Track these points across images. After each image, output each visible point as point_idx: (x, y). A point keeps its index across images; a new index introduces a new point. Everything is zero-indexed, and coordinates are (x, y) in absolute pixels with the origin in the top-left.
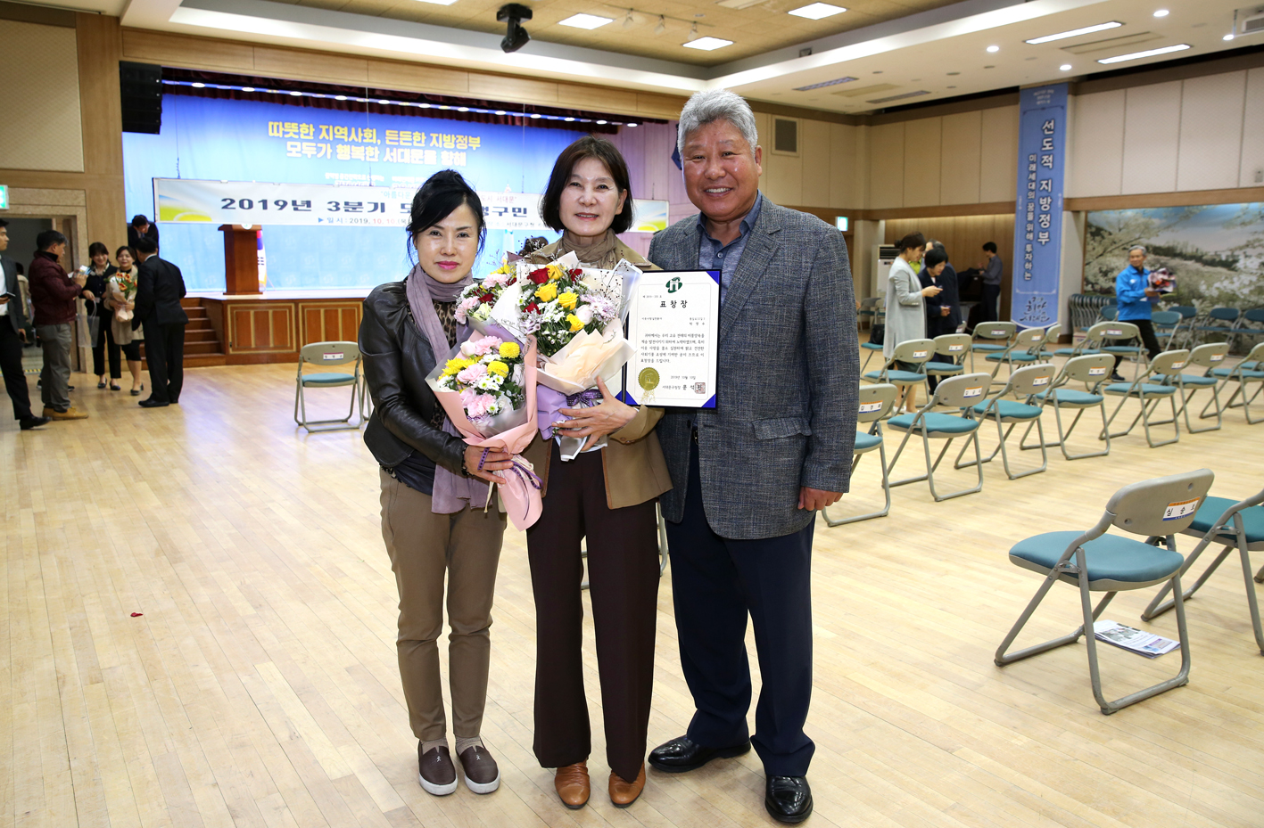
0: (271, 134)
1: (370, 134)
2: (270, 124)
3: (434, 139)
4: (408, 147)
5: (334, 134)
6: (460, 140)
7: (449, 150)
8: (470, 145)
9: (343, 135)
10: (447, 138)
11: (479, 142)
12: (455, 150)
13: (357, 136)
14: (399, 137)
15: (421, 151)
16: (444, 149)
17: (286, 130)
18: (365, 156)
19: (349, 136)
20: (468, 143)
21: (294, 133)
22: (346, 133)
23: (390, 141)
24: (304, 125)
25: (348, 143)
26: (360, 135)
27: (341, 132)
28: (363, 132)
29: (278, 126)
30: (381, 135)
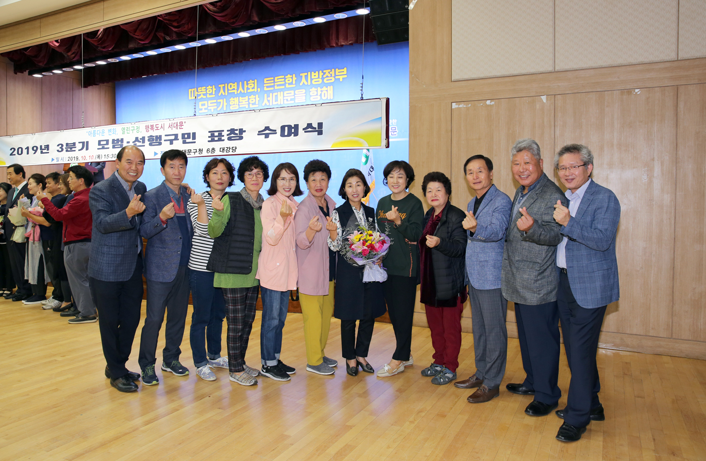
0: (190, 98)
1: (252, 85)
2: (190, 90)
3: (304, 77)
4: (280, 90)
5: (228, 90)
6: (327, 74)
7: (316, 86)
8: (337, 77)
9: (234, 89)
10: (315, 75)
11: (345, 73)
12: (324, 84)
13: (244, 89)
14: (274, 82)
15: (292, 92)
16: (312, 86)
17: (199, 93)
18: (249, 103)
19: (238, 90)
20: (335, 75)
21: (204, 94)
22: (236, 88)
23: (267, 87)
24: (210, 87)
25: (238, 95)
26: (246, 86)
27: (233, 87)
28: (247, 84)
29: (194, 91)
30: (261, 85)
